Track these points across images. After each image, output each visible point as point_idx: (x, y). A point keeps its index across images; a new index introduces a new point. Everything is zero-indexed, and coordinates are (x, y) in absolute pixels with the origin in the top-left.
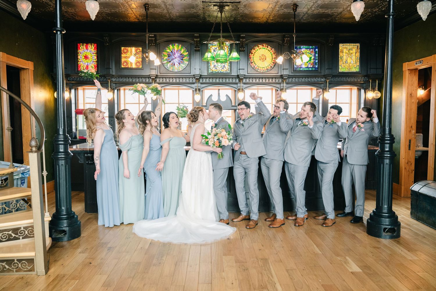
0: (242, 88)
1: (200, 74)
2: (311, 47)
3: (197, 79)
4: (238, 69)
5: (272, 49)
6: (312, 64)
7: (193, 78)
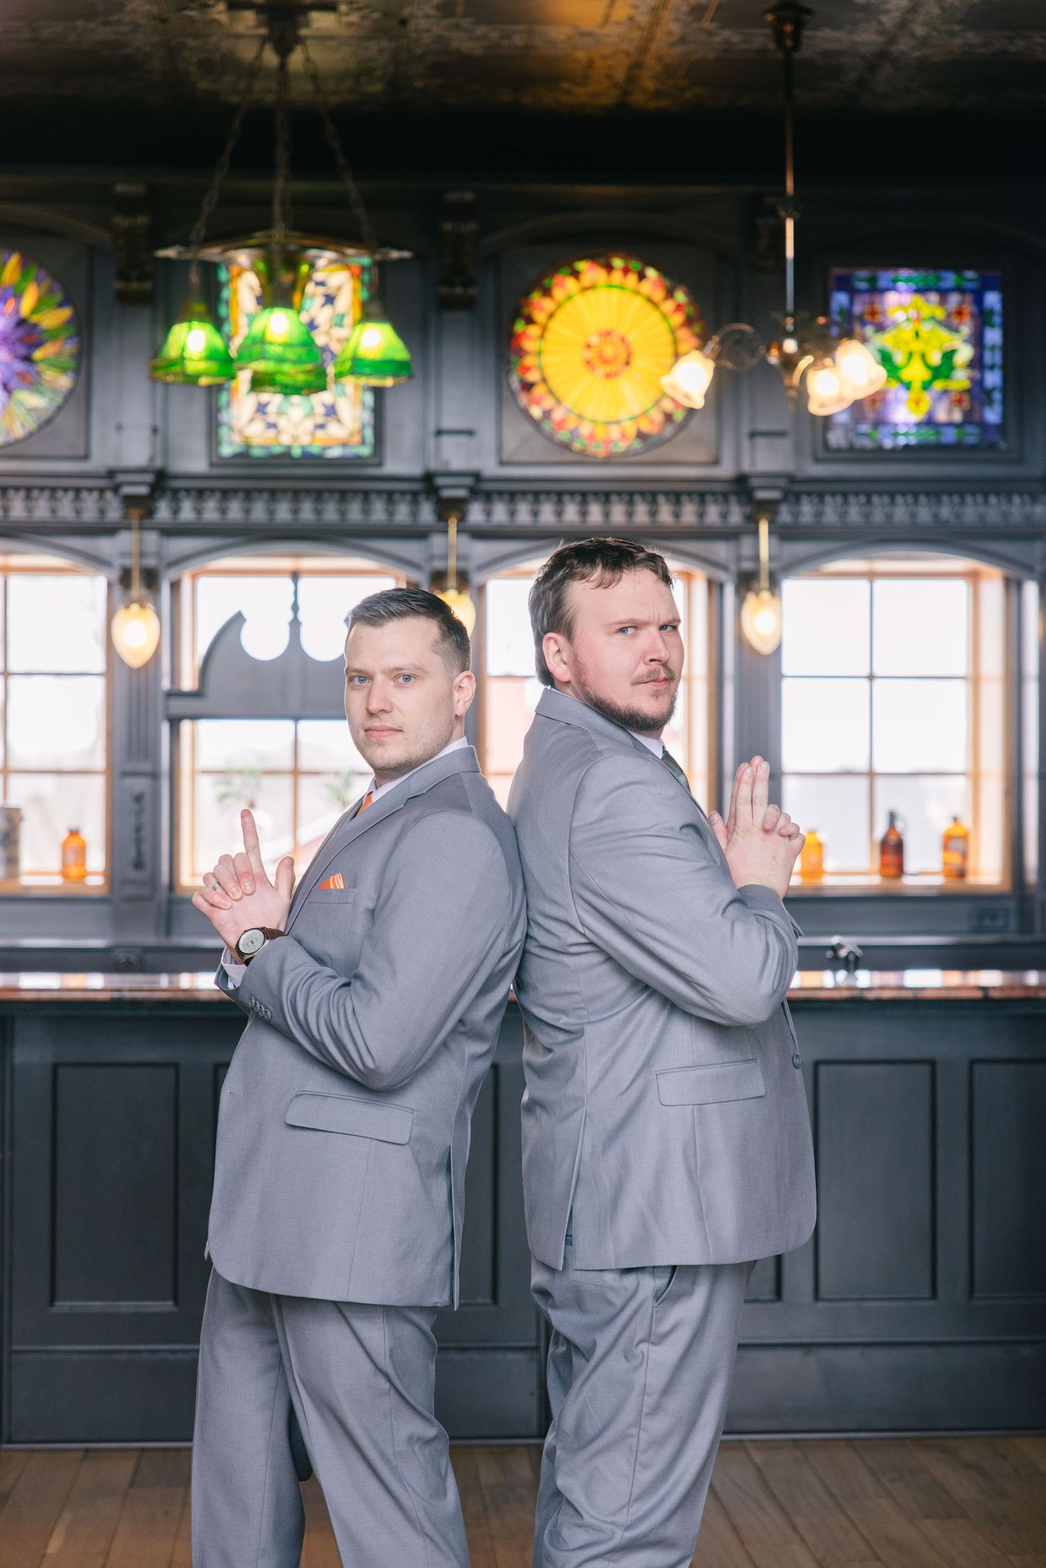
0: (462, 565)
1: (158, 463)
2: (950, 279)
3: (130, 501)
4: (432, 427)
5: (670, 294)
6: (959, 402)
7: (109, 495)
